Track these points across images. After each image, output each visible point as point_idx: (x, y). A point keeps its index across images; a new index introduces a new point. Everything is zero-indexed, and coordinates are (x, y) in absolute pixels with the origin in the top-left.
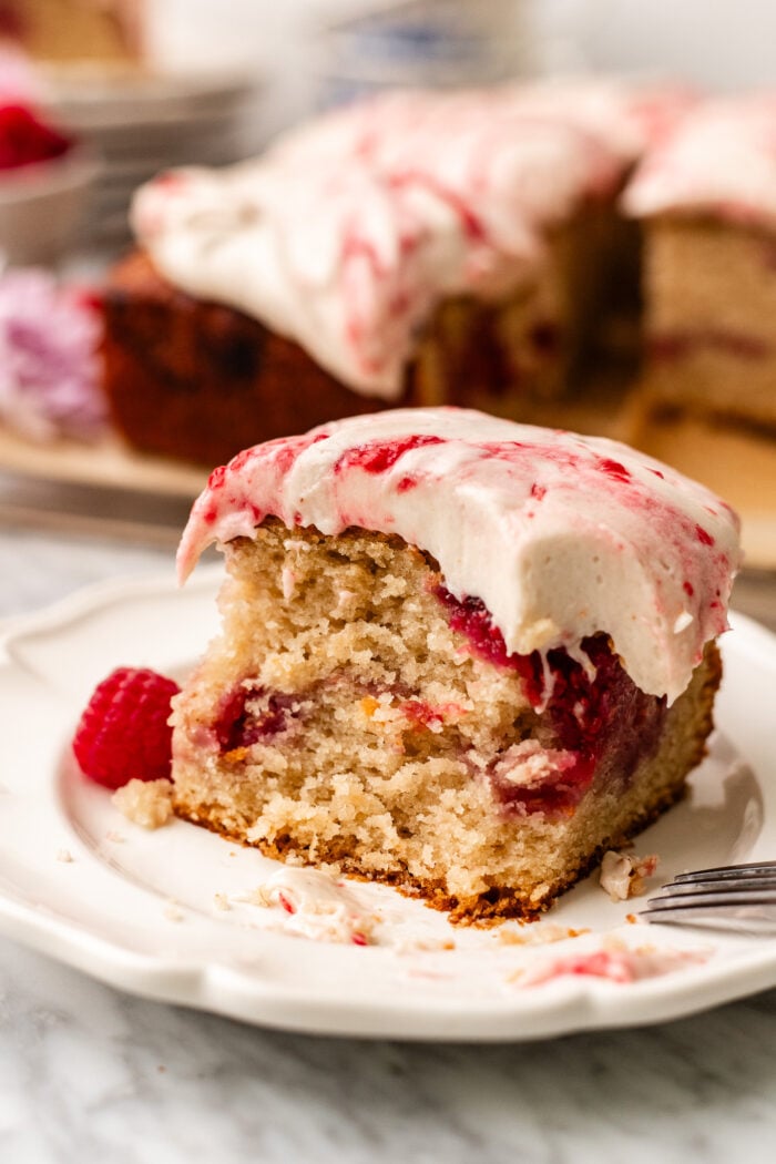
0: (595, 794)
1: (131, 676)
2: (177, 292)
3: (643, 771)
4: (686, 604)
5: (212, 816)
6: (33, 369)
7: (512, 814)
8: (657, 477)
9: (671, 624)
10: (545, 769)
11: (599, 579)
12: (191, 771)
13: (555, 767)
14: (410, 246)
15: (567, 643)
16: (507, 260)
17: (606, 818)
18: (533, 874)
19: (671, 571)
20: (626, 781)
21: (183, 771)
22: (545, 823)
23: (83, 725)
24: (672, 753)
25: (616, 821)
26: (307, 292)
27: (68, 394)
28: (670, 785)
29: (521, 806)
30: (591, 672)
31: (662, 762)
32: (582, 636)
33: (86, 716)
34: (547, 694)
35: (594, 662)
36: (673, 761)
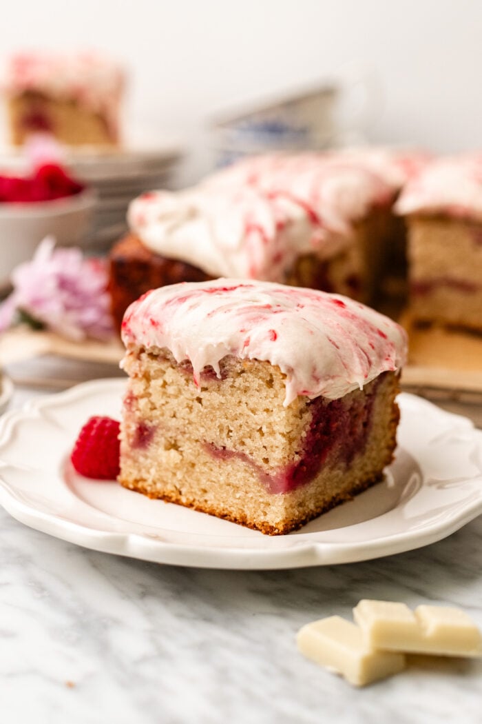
0: (330, 468)
1: (99, 421)
2: (154, 254)
3: (357, 461)
5: (140, 485)
6: (72, 301)
12: (130, 462)
14: (281, 227)
16: (333, 235)
17: (337, 482)
20: (348, 465)
21: (125, 463)
23: (76, 448)
24: (374, 454)
25: (343, 486)
26: (226, 252)
27: (90, 315)
28: (374, 472)
31: (369, 458)
33: (78, 444)
36: (374, 459)
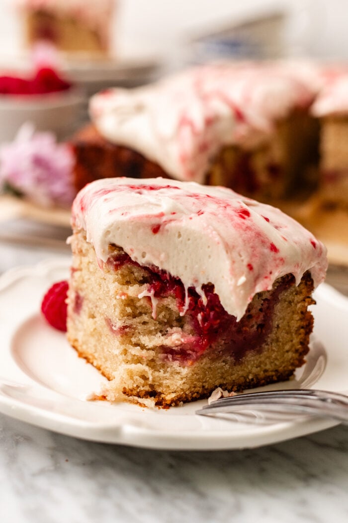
2: (107, 142)
4: (245, 273)
6: (44, 175)
7: (165, 360)
8: (265, 221)
9: (237, 281)
10: (178, 340)
11: (210, 257)
13: (183, 340)
14: (210, 122)
15: (195, 285)
16: (254, 131)
18: (171, 388)
19: (243, 258)
20: (237, 360)
22: (180, 366)
27: (58, 187)
29: (170, 356)
30: (204, 300)
32: (202, 283)
34: (186, 307)
35: (207, 296)
